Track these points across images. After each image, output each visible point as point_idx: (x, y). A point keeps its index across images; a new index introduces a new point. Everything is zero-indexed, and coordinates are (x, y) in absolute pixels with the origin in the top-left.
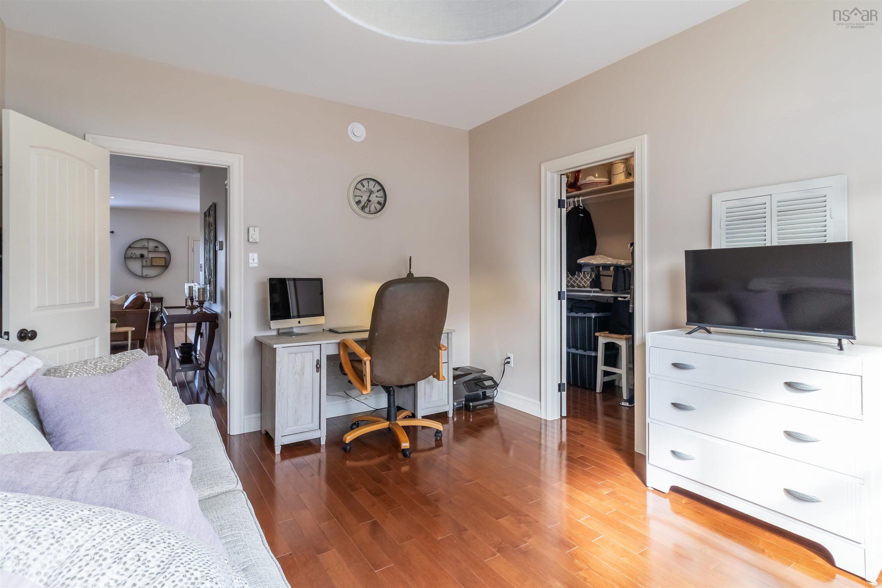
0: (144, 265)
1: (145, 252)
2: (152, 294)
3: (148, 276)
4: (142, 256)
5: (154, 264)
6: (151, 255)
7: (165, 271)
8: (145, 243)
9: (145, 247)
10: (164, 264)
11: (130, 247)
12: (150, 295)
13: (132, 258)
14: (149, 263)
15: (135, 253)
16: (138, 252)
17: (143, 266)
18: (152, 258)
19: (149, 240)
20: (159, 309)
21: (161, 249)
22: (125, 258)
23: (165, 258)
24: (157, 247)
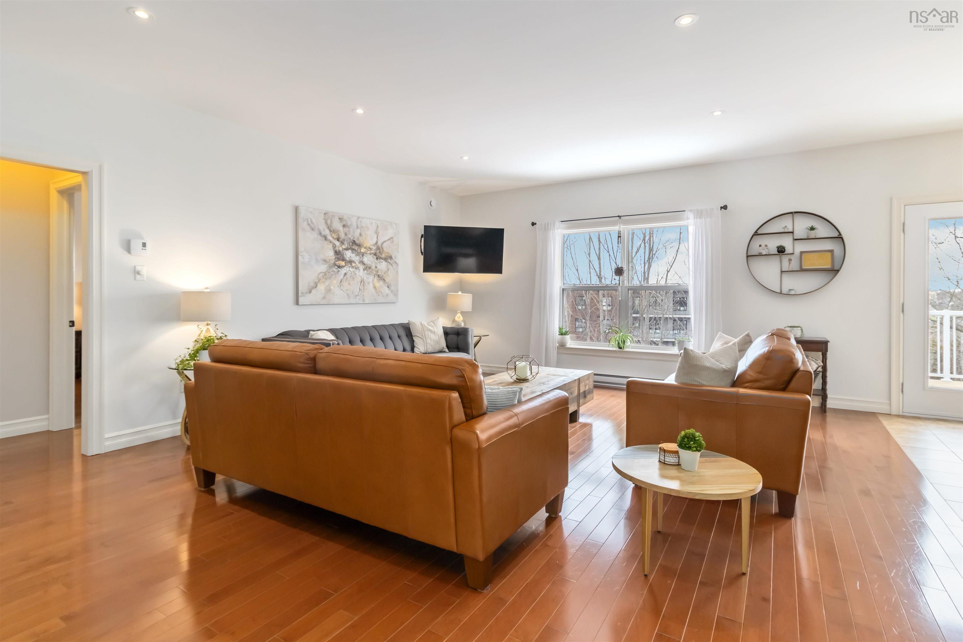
0: (783, 270)
1: (787, 242)
2: (802, 331)
3: (793, 292)
4: (781, 250)
5: (804, 267)
6: (800, 247)
7: (832, 280)
8: (786, 224)
9: (786, 231)
10: (828, 266)
11: (756, 234)
12: (799, 334)
13: (760, 255)
14: (795, 265)
15: (766, 246)
16: (772, 244)
17: (782, 272)
18: (802, 253)
19: (797, 217)
20: (819, 367)
21: (823, 231)
22: (748, 256)
23: (831, 251)
24: (812, 229)
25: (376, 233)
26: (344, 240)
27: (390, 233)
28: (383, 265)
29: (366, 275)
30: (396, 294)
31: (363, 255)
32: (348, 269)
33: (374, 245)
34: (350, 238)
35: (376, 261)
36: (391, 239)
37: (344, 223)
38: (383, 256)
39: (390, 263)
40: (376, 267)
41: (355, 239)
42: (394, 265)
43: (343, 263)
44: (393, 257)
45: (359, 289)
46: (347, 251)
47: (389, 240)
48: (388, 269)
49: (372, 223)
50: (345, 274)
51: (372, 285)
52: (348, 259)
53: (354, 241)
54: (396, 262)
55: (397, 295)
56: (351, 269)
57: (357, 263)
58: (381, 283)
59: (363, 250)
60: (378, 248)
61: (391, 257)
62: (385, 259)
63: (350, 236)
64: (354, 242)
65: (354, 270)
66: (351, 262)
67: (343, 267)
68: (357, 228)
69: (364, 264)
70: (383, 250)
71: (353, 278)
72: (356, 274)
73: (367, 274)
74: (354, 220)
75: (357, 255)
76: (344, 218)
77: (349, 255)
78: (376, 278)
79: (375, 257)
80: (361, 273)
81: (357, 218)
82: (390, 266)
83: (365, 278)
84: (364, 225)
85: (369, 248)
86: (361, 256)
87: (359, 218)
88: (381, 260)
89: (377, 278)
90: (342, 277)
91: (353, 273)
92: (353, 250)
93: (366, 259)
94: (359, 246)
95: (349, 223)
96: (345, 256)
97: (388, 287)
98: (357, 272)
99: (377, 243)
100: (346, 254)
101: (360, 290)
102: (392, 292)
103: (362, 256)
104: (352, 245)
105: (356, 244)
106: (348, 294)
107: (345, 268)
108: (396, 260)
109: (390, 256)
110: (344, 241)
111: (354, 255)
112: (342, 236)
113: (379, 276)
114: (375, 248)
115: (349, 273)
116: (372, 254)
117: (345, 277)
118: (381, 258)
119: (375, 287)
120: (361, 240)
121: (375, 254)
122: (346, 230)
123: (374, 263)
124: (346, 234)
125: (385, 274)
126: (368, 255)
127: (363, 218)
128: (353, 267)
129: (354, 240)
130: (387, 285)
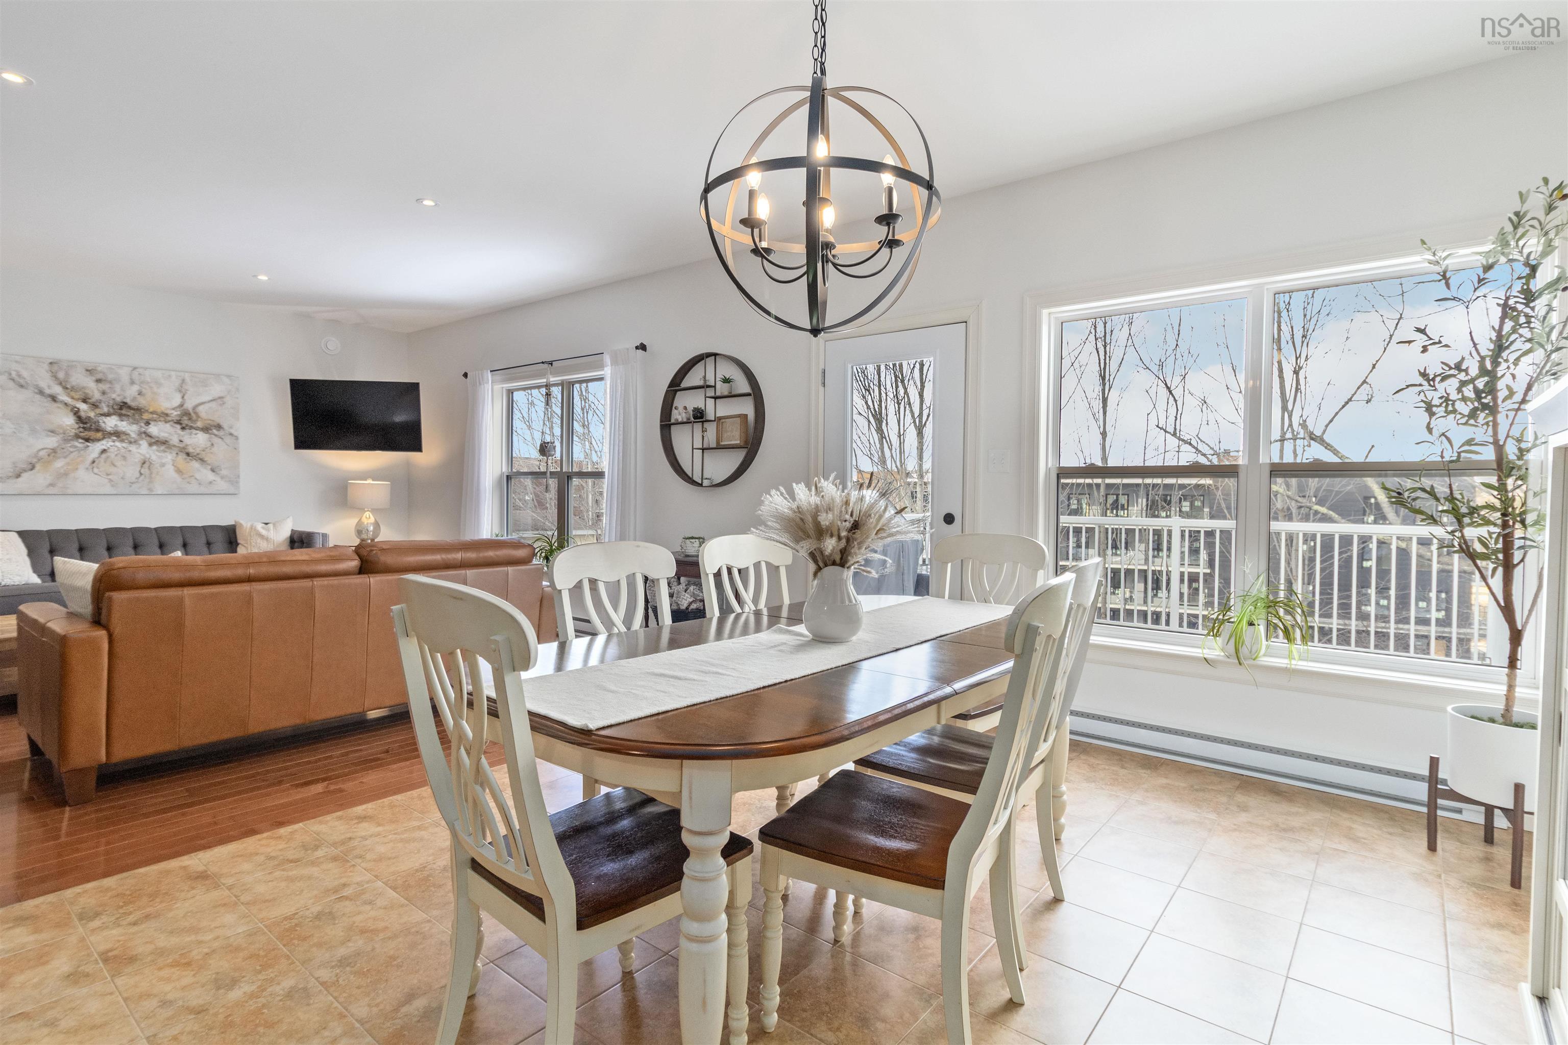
1: (703, 402)
3: (708, 482)
4: (697, 415)
7: (748, 461)
11: (674, 388)
15: (685, 408)
16: (690, 405)
17: (694, 449)
21: (737, 383)
22: (666, 422)
23: (745, 417)
25: (180, 391)
26: (100, 401)
27: (217, 390)
28: (197, 440)
29: (157, 453)
30: (234, 481)
31: (148, 423)
32: (112, 444)
33: (173, 409)
34: (114, 399)
35: (180, 432)
36: (219, 400)
37: (99, 376)
38: (199, 424)
39: (216, 435)
40: (181, 441)
41: (128, 401)
42: (228, 440)
43: (99, 435)
44: (225, 426)
45: (138, 475)
46: (108, 418)
47: (212, 401)
48: (212, 445)
49: (170, 376)
50: (104, 451)
51: (172, 468)
52: (109, 429)
53: (126, 403)
54: (231, 434)
55: (237, 482)
56: (118, 444)
57: (133, 435)
58: (196, 464)
59: (146, 416)
60: (186, 413)
61: (219, 427)
62: (206, 430)
63: (114, 396)
64: (124, 405)
65: (124, 445)
66: (117, 434)
67: (99, 440)
68: (132, 382)
69: (150, 437)
70: (198, 416)
71: (124, 458)
72: (130, 451)
73: (157, 451)
74: (124, 374)
75: (133, 423)
76: (99, 369)
77: (111, 423)
78: (182, 456)
79: (178, 427)
80: (144, 449)
81: (131, 369)
82: (216, 440)
83: (154, 457)
84: (149, 380)
85: (163, 413)
86: (143, 425)
87: (135, 368)
88: (194, 431)
89: (185, 456)
90: (95, 454)
91: (123, 451)
92: (121, 416)
93: (154, 429)
94: (138, 410)
95: (110, 376)
96: (103, 425)
97: (213, 470)
98: (133, 448)
99: (181, 405)
100: (104, 422)
101: (141, 474)
102: (222, 478)
103: (145, 424)
104: (121, 409)
105: (130, 408)
106: (111, 480)
107: (104, 442)
108: (232, 431)
109: (216, 424)
110: (100, 403)
111: (124, 423)
112: (97, 396)
113: (188, 454)
114: (179, 413)
115: (112, 450)
116: (171, 423)
117: (104, 456)
118: (191, 428)
119: (179, 471)
120: (142, 402)
121: (178, 422)
122: (103, 386)
123: (176, 436)
124: (104, 393)
125: (203, 451)
126: (160, 423)
127: (146, 369)
128: (123, 441)
129: (125, 401)
130: (210, 467)
